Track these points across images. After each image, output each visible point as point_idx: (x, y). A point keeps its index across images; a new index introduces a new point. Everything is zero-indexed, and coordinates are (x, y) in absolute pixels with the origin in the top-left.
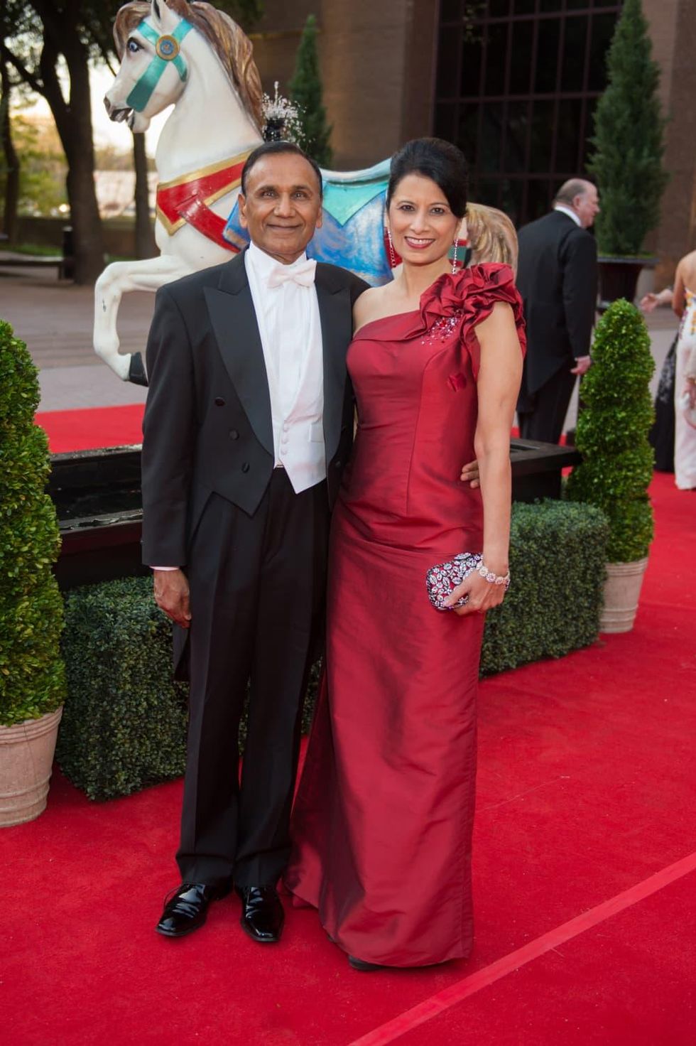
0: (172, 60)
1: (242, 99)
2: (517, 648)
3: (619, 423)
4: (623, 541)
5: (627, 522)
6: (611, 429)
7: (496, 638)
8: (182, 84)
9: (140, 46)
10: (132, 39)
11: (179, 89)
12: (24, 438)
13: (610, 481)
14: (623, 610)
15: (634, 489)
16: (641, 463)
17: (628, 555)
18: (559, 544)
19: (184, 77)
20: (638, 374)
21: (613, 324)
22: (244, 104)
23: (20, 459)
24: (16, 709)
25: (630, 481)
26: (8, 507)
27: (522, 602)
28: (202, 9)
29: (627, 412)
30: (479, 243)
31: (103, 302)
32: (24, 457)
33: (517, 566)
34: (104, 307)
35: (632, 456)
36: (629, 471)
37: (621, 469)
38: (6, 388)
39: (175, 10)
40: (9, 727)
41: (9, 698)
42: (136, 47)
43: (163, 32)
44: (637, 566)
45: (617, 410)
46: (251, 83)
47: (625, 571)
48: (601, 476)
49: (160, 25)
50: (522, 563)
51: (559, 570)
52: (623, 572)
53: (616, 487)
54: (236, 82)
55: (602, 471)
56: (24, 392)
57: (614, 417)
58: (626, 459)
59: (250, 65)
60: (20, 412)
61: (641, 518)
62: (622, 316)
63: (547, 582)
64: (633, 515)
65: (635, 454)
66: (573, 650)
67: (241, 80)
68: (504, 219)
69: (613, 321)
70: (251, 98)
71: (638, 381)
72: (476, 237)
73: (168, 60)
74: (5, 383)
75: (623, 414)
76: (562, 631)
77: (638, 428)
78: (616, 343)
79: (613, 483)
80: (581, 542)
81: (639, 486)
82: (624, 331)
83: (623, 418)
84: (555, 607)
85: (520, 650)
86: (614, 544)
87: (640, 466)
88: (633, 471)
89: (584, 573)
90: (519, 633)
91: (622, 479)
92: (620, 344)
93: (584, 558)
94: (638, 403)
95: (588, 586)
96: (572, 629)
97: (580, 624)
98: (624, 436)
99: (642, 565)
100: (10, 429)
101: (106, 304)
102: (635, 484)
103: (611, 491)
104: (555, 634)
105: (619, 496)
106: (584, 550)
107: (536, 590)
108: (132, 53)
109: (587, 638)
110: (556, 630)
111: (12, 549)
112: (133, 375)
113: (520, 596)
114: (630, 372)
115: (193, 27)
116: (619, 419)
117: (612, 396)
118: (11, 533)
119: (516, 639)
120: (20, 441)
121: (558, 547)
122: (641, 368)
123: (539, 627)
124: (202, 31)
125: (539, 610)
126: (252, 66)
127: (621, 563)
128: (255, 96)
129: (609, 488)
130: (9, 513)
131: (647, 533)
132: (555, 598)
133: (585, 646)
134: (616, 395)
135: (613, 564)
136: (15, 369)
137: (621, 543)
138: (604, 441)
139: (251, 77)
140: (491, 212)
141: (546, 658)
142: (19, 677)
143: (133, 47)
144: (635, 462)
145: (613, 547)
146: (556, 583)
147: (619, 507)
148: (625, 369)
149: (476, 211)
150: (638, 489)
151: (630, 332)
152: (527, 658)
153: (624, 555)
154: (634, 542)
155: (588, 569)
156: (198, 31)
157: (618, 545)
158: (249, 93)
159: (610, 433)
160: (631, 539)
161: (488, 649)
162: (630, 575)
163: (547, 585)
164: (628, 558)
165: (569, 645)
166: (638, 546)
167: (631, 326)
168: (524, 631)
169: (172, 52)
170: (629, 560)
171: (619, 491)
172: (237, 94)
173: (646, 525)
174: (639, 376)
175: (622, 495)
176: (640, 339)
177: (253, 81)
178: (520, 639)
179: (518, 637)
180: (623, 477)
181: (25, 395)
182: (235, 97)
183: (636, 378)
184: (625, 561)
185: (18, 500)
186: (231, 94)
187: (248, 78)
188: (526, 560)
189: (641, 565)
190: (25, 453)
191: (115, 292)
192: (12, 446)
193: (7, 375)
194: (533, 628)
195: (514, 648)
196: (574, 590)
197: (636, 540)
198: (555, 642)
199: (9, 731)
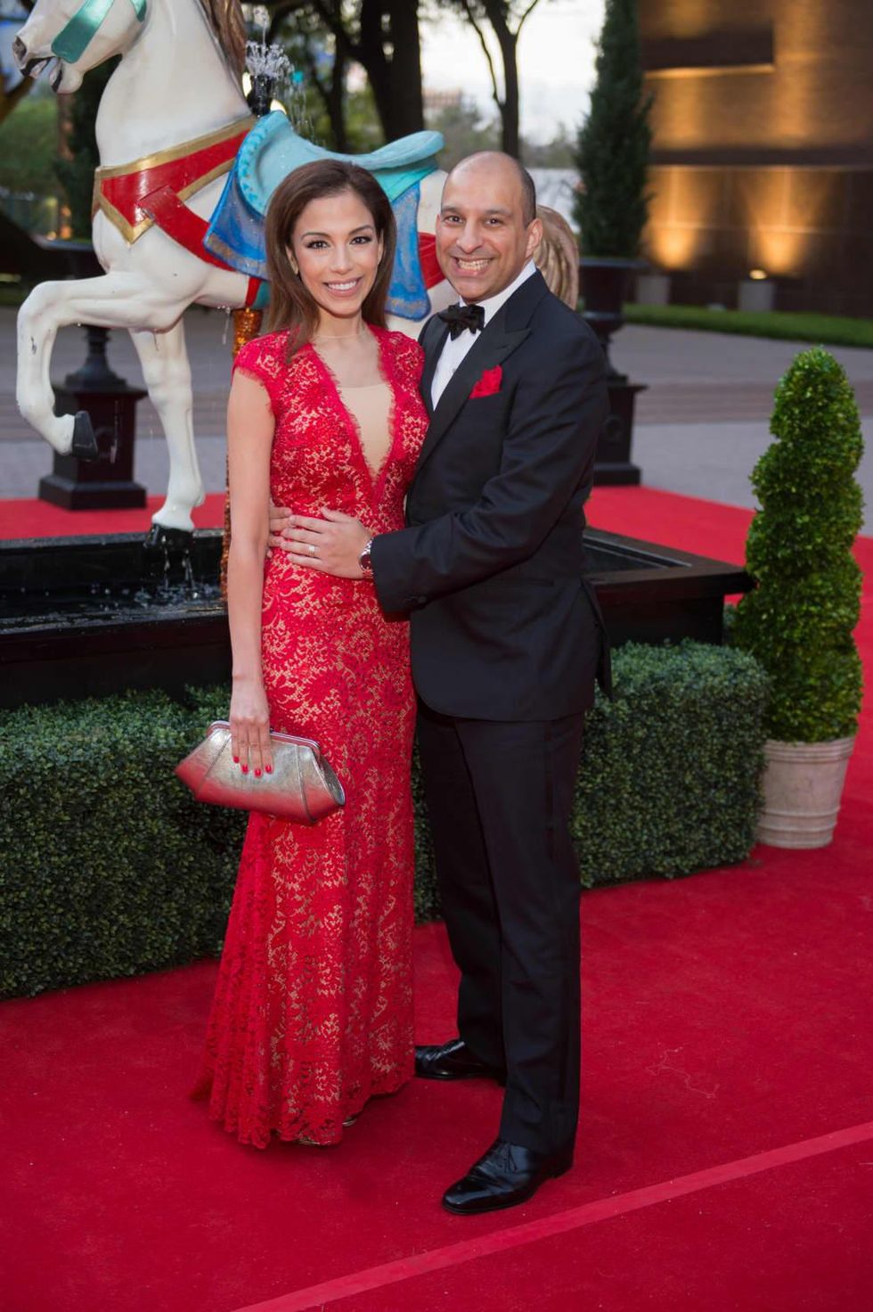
1: (223, 49)
2: (595, 858)
3: (798, 532)
4: (804, 710)
5: (812, 681)
6: (787, 541)
8: (139, 25)
11: (134, 32)
13: (784, 618)
14: (808, 814)
15: (823, 633)
16: (833, 593)
17: (811, 731)
18: (671, 707)
19: (142, 14)
20: (830, 459)
21: (795, 384)
22: (225, 54)
25: (816, 620)
29: (812, 516)
31: (32, 340)
34: (34, 348)
35: (819, 582)
36: (815, 604)
37: (801, 601)
44: (828, 749)
45: (797, 513)
46: (236, 27)
47: (807, 755)
48: (772, 611)
51: (673, 746)
52: (805, 758)
53: (793, 628)
54: (216, 25)
55: (774, 603)
57: (792, 521)
58: (811, 587)
61: (834, 677)
62: (809, 372)
63: (650, 762)
64: (823, 672)
65: (824, 580)
66: (699, 869)
69: (794, 379)
70: (235, 48)
71: (829, 471)
75: (806, 519)
76: (680, 838)
77: (827, 540)
78: (797, 411)
79: (788, 621)
80: (714, 707)
81: (831, 628)
82: (809, 395)
83: (805, 524)
84: (668, 802)
85: (601, 861)
86: (789, 714)
87: (832, 598)
88: (822, 604)
89: (722, 753)
90: (599, 835)
91: (801, 617)
92: (802, 412)
93: (720, 730)
94: (832, 503)
95: (728, 774)
96: (700, 835)
97: (713, 830)
98: (805, 551)
99: (838, 749)
101: (36, 342)
102: (824, 625)
103: (785, 635)
104: (668, 842)
105: (797, 641)
106: (719, 719)
107: (630, 773)
109: (729, 851)
110: (669, 836)
112: (77, 445)
113: (599, 780)
114: (817, 456)
116: (799, 527)
117: (790, 490)
119: (594, 845)
121: (670, 712)
122: (834, 450)
123: (636, 829)
125: (636, 804)
126: (236, 2)
127: (800, 744)
128: (240, 44)
129: (783, 630)
131: (844, 700)
132: (667, 787)
133: (723, 864)
134: (794, 490)
135: (790, 744)
137: (799, 712)
138: (776, 558)
139: (237, 19)
141: (652, 876)
144: (823, 592)
145: (787, 719)
146: (668, 765)
147: (798, 657)
148: (809, 452)
150: (829, 632)
151: (818, 397)
152: (613, 875)
153: (805, 731)
154: (822, 713)
155: (729, 748)
157: (795, 716)
158: (233, 41)
159: (784, 546)
160: (817, 709)
162: (815, 762)
163: (651, 767)
164: (812, 736)
165: (694, 860)
166: (827, 719)
167: (820, 387)
168: (608, 833)
170: (813, 739)
171: (797, 635)
172: (217, 41)
173: (842, 688)
174: (830, 463)
175: (802, 640)
176: (836, 406)
177: (238, 23)
178: (600, 846)
180: (802, 613)
182: (215, 45)
183: (825, 466)
184: (807, 740)
186: (208, 41)
187: (233, 20)
189: (835, 748)
191: (49, 325)
194: (624, 830)
195: (590, 857)
196: (701, 778)
197: (824, 710)
198: (667, 853)
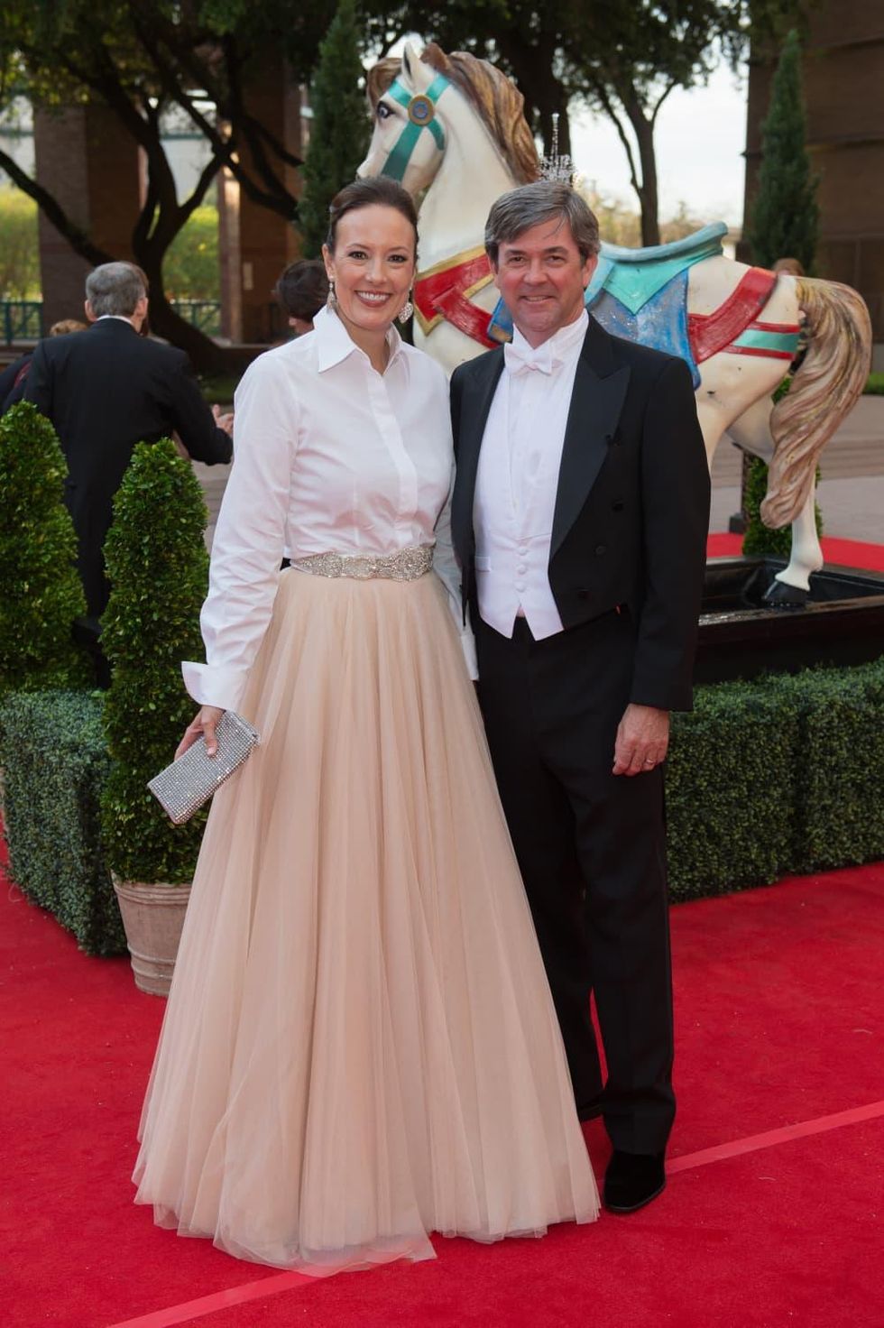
0: (426, 125)
1: (511, 167)
2: (865, 838)
7: (832, 823)
8: (440, 152)
9: (391, 112)
10: (382, 104)
11: (438, 158)
12: (186, 568)
19: (441, 143)
22: (514, 171)
23: (182, 591)
24: (184, 867)
26: (170, 644)
27: (869, 780)
28: (460, 60)
30: (818, 328)
32: (185, 589)
33: (861, 734)
38: (162, 512)
39: (431, 64)
40: (178, 886)
41: (177, 855)
42: (386, 112)
43: (415, 92)
46: (521, 145)
49: (411, 84)
50: (869, 732)
54: (503, 145)
56: (183, 517)
59: (520, 125)
60: (179, 540)
67: (509, 141)
68: (851, 296)
70: (522, 164)
72: (815, 321)
73: (422, 126)
74: (161, 507)
85: (869, 840)
90: (867, 818)
100: (169, 558)
108: (383, 120)
111: (173, 690)
115: (450, 83)
118: (173, 673)
119: (863, 827)
120: (182, 571)
124: (460, 87)
126: (523, 125)
128: (527, 160)
130: (170, 650)
136: (173, 491)
139: (522, 139)
140: (834, 288)
142: (186, 832)
143: (383, 112)
149: (813, 288)
156: (456, 88)
158: (519, 158)
161: (819, 837)
169: (426, 116)
172: (504, 160)
177: (524, 142)
178: (868, 828)
179: (866, 824)
181: (184, 521)
182: (503, 165)
185: (181, 637)
186: (497, 162)
187: (519, 141)
188: (874, 728)
190: (187, 585)
192: (173, 577)
193: (163, 499)
195: (860, 837)
199: (179, 890)
